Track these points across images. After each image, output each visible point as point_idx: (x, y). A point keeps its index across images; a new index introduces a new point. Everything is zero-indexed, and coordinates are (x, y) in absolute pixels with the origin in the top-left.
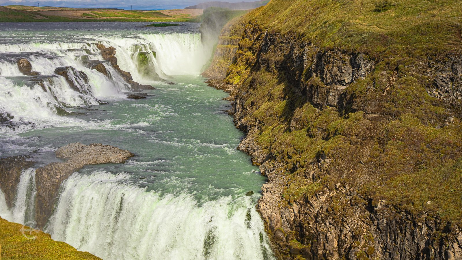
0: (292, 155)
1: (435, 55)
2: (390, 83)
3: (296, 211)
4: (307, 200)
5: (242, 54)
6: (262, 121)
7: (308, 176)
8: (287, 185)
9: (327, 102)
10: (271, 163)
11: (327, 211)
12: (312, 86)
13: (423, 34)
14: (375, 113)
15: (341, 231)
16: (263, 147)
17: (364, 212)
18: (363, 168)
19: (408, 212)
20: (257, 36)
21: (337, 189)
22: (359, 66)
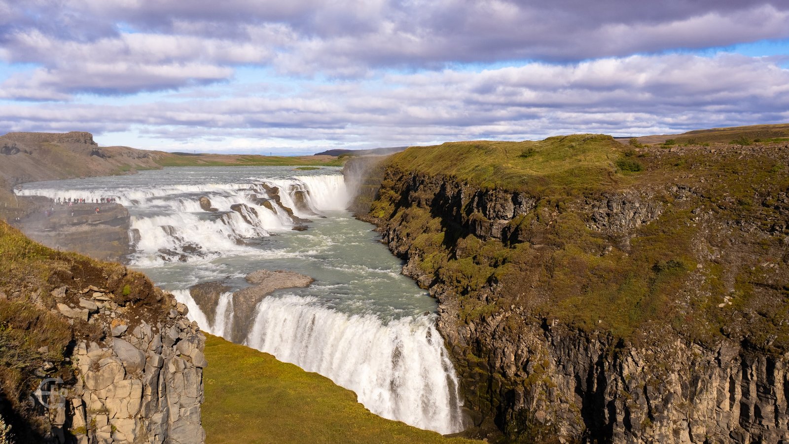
0: (461, 279)
1: (592, 194)
2: (552, 218)
3: (473, 330)
4: (483, 320)
5: (385, 193)
6: (422, 250)
7: (481, 299)
8: (461, 306)
9: (491, 234)
10: (440, 286)
11: (504, 329)
12: (474, 221)
13: (576, 176)
14: (540, 244)
15: (518, 346)
16: (427, 272)
17: (539, 330)
18: (534, 292)
19: (580, 330)
20: (398, 177)
21: (511, 310)
22: (520, 204)
